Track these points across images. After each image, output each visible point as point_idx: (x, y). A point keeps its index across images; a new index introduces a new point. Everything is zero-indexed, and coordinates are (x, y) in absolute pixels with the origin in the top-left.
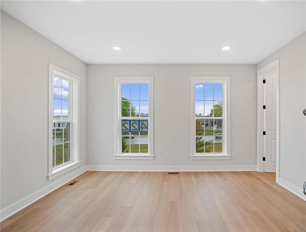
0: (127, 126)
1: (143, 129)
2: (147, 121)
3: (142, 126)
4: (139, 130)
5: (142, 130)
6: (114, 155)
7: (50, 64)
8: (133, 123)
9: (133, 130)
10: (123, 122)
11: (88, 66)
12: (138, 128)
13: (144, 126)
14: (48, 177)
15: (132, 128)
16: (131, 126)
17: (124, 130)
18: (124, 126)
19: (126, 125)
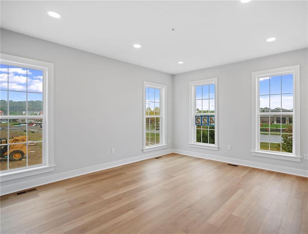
0: (200, 120)
1: (212, 123)
2: (214, 116)
3: (210, 121)
4: (208, 124)
5: (210, 124)
6: (190, 143)
7: (144, 82)
8: (204, 118)
9: (203, 124)
10: (197, 117)
11: (173, 76)
12: (207, 123)
13: (212, 121)
14: (143, 150)
15: (203, 122)
16: (202, 121)
17: (197, 123)
18: (198, 121)
19: (198, 120)
